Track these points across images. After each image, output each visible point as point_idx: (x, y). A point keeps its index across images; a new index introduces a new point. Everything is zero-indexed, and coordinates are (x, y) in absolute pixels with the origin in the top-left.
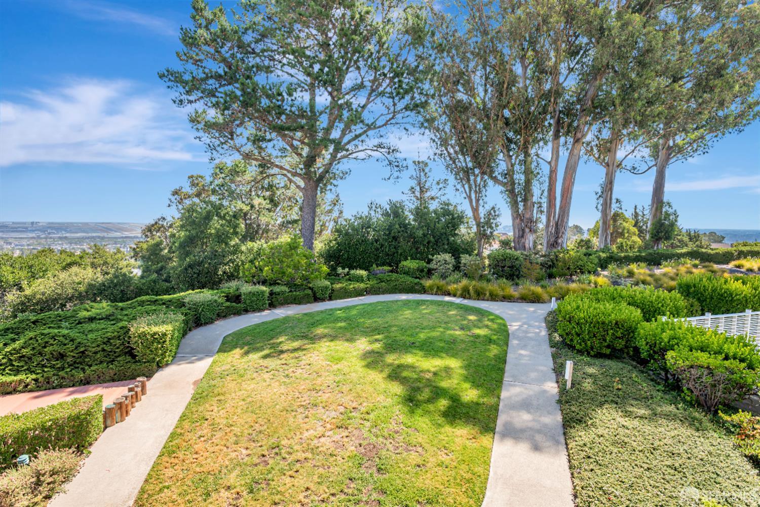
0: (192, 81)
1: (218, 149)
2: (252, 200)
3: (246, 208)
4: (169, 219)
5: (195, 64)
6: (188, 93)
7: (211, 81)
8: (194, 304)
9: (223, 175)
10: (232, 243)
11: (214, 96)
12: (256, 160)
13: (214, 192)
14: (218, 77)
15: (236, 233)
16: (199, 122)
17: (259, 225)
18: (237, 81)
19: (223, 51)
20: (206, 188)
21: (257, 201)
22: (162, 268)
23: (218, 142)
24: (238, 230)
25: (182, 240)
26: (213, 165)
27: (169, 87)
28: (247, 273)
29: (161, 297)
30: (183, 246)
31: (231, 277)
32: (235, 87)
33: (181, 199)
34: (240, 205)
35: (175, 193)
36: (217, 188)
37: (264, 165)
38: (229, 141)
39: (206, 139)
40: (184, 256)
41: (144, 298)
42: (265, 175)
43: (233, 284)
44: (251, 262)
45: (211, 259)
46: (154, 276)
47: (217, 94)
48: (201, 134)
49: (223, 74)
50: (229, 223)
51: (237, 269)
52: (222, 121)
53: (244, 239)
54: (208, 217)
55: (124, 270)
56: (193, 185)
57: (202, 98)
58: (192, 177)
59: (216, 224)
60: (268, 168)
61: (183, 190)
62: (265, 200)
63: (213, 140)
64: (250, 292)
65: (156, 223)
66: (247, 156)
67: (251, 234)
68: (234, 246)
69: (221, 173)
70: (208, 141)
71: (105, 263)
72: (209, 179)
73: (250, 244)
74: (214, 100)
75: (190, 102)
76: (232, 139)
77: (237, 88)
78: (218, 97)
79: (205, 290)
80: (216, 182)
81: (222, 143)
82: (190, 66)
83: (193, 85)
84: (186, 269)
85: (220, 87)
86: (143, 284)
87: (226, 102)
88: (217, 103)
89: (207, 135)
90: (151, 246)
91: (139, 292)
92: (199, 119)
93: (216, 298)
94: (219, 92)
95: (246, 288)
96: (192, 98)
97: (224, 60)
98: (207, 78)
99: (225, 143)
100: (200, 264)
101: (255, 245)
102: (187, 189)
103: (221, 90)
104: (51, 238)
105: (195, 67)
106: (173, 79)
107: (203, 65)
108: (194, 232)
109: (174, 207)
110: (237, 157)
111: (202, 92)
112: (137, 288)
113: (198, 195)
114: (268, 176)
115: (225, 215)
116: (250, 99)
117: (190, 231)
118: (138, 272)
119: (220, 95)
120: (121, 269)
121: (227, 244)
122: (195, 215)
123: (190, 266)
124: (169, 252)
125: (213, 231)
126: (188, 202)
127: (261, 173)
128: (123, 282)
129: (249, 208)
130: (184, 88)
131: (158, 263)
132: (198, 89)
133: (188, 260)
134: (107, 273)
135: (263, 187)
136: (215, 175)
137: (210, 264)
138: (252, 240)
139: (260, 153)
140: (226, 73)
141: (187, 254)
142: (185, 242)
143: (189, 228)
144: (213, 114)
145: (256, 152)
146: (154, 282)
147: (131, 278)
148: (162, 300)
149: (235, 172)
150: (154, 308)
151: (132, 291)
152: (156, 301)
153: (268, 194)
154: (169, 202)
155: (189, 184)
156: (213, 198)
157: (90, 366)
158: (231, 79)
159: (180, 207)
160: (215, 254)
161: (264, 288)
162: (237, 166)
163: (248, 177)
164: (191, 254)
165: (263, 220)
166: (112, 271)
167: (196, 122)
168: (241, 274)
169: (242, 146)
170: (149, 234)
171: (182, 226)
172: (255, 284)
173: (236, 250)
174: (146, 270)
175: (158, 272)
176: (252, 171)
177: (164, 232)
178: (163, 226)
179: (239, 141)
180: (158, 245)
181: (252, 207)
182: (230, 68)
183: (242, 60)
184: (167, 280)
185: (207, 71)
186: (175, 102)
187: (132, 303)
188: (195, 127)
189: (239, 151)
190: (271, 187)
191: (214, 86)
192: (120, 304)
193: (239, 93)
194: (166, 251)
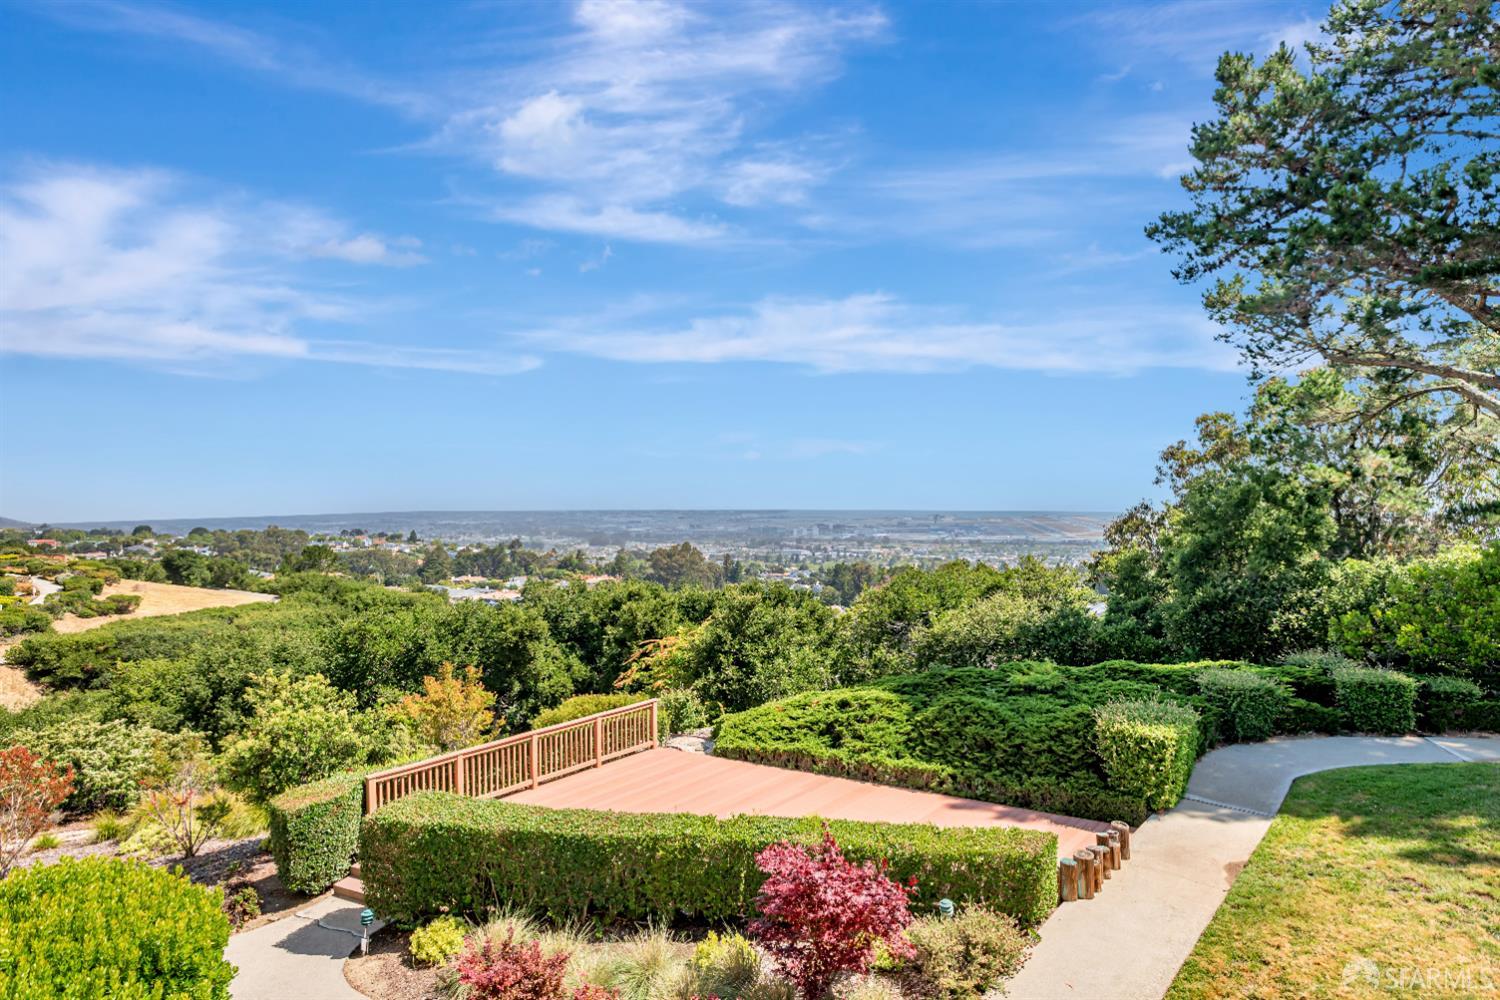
0: (1215, 225)
1: (1269, 353)
2: (1357, 459)
3: (1337, 479)
4: (1159, 508)
5: (1221, 189)
6: (1205, 251)
7: (1256, 214)
8: (1220, 692)
9: (1279, 409)
10: (1306, 559)
11: (1264, 241)
12: (1370, 362)
13: (1256, 446)
14: (1274, 199)
15: (1313, 538)
16: (1225, 305)
17: (1375, 520)
18: (1322, 194)
19: (1286, 142)
20: (1237, 440)
21: (1370, 462)
22: (1146, 607)
23: (1269, 338)
24: (1322, 531)
25: (1187, 551)
26: (1254, 390)
27: (1165, 250)
28: (1348, 635)
29: (1148, 666)
30: (1187, 563)
31: (1305, 639)
32: (1314, 210)
33: (1182, 466)
34: (1321, 472)
35: (1170, 455)
36: (1263, 438)
37: (1393, 374)
38: (1298, 330)
39: (1241, 335)
40: (1190, 585)
41: (1117, 663)
42: (1395, 397)
43: (1314, 658)
44: (1362, 607)
45: (1253, 595)
46: (1131, 621)
47: (1271, 236)
48: (1230, 327)
49: (1285, 188)
50: (1296, 514)
51: (1320, 622)
52: (1281, 292)
53: (1336, 551)
54: (1244, 503)
55: (1077, 605)
56: (1207, 436)
57: (1237, 252)
58: (1204, 419)
59: (1264, 519)
60: (1406, 377)
61: (1186, 448)
62: (1393, 456)
63: (1259, 335)
64: (1361, 684)
65: (1131, 516)
66: (1345, 359)
67: (1354, 541)
68: (1309, 568)
69: (1274, 404)
70: (1245, 339)
71: (1045, 590)
72: (1242, 421)
73: (1352, 565)
74: (1263, 250)
75: (1210, 267)
76: (1305, 325)
77: (1320, 210)
78: (1273, 243)
79: (1242, 663)
80: (1261, 426)
81: (1279, 339)
82: (1211, 197)
83: (1218, 232)
84: (1195, 613)
85: (1277, 220)
86: (1111, 635)
87: (1293, 247)
88: (1274, 255)
89: (1242, 326)
90: (1125, 560)
91: (1104, 651)
92: (1226, 299)
93: (1272, 684)
94: (1276, 231)
95: (1349, 672)
96: (1212, 259)
97: (1290, 160)
98: (1249, 208)
99: (1286, 338)
100: (1226, 603)
101: (1368, 569)
102: (1195, 445)
103: (1284, 223)
104: (958, 542)
105: (1220, 194)
106: (1174, 232)
107: (1238, 184)
108: (1212, 536)
109: (1167, 483)
110: (1316, 362)
111: (1237, 242)
112: (1099, 642)
113: (1218, 455)
114: (1405, 397)
115: (1285, 496)
116: (1358, 227)
117: (1203, 533)
118: (1099, 610)
119: (1277, 236)
120: (1071, 602)
121: (1290, 564)
122: (1214, 498)
123: (1206, 607)
124: (1158, 574)
125: (1257, 534)
126: (1195, 472)
127: (1386, 391)
128: (1076, 626)
129: (1347, 477)
130: (1198, 243)
131: (1138, 596)
132: (1226, 238)
133: (1200, 594)
134: (1048, 609)
135: (1386, 425)
136: (1257, 410)
137: (1249, 605)
138: (1357, 553)
139: (1379, 345)
140: (1293, 186)
141: (1199, 581)
142: (1193, 555)
143: (1203, 526)
144: (1256, 283)
145: (1368, 344)
146: (1132, 632)
147: (1089, 621)
148: (1150, 672)
149: (1310, 397)
150: (1136, 687)
151: (1091, 646)
152: (1140, 672)
153: (1398, 441)
154: (1156, 474)
155: (1198, 434)
156: (1255, 461)
157: (1030, 774)
158: (1305, 193)
159: (1181, 482)
160: (1259, 583)
161: (1401, 678)
162: (1315, 383)
163: (1343, 406)
164: (1206, 581)
165: (1388, 505)
166: (1056, 605)
167: (1219, 306)
168: (1332, 636)
169: (1331, 336)
170: (1117, 537)
171: (1187, 523)
172: (1373, 665)
173: (1316, 576)
174: (1115, 609)
175: (1139, 613)
176: (1357, 389)
177: (1147, 535)
178: (1143, 520)
179: (1319, 328)
180: (1137, 560)
181: (1357, 474)
182: (1303, 171)
183: (1333, 144)
184: (1157, 631)
185: (1246, 193)
186: (1177, 275)
187: (1095, 670)
188: (1216, 317)
189: (1323, 350)
190: (1409, 422)
191: (1264, 222)
192: (1074, 669)
193: (1326, 220)
194: (1152, 573)
